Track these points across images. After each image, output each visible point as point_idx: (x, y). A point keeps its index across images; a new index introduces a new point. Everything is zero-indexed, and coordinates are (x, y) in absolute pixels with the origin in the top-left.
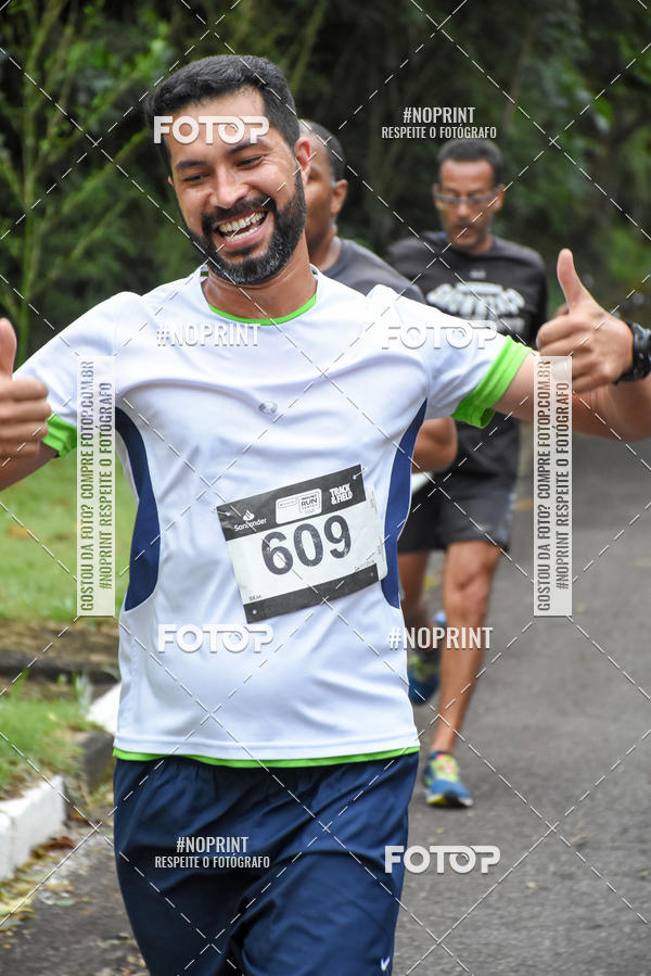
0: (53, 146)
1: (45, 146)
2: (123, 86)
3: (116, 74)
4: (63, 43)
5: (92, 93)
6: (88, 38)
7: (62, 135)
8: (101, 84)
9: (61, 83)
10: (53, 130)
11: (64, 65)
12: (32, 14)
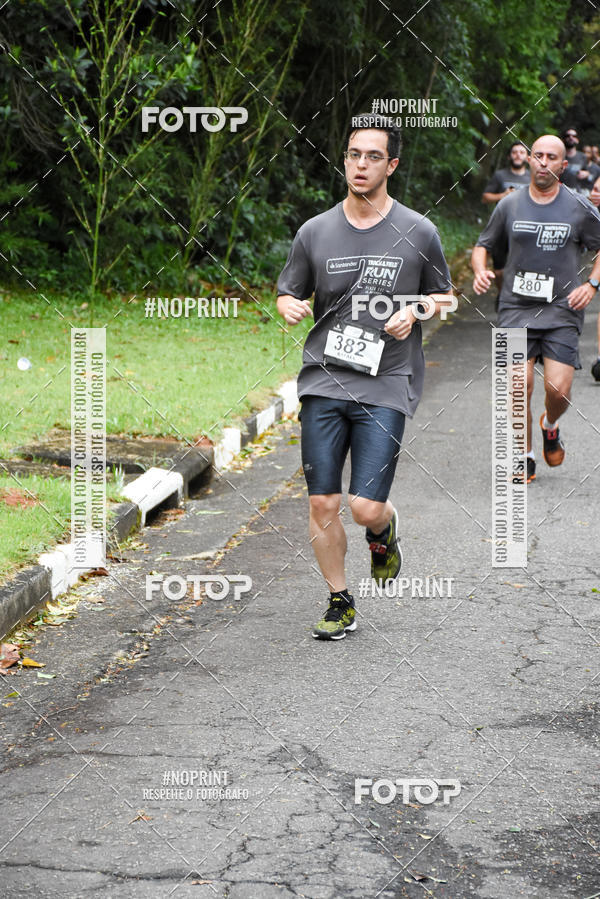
0: (117, 122)
1: (112, 122)
2: (166, 85)
3: (163, 77)
4: (126, 54)
5: (145, 88)
6: (142, 53)
7: (123, 116)
8: (151, 84)
9: (124, 82)
10: (117, 113)
11: (126, 71)
12: (105, 35)
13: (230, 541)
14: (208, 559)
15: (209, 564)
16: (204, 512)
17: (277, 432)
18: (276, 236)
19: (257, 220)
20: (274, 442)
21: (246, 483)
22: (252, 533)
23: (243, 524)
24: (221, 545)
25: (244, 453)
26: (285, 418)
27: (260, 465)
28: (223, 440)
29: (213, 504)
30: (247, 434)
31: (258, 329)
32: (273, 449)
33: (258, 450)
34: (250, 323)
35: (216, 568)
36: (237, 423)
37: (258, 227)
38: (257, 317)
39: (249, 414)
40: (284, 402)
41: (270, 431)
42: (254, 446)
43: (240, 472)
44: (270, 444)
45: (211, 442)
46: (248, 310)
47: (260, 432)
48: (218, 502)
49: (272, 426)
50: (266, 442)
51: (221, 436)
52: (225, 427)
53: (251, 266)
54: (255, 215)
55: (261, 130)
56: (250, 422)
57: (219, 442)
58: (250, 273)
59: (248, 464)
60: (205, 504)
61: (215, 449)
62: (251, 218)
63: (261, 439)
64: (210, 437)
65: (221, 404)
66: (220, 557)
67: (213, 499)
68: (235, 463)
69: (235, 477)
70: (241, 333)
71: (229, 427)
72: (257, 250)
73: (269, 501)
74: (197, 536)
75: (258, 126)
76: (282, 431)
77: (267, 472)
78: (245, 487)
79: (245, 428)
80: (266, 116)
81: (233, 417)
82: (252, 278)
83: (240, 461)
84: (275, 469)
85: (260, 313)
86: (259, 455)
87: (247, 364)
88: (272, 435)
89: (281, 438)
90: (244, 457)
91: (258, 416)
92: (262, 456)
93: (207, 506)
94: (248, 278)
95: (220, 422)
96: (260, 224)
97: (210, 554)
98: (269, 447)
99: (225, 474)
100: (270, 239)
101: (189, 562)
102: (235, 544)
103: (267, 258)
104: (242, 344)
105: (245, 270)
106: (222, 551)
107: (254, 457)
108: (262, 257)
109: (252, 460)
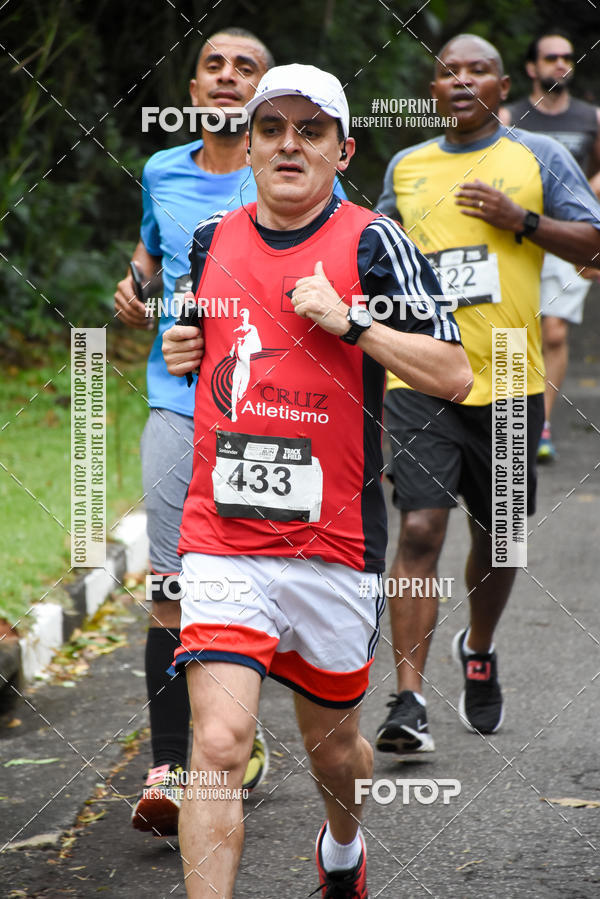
13: (81, 813)
14: (47, 847)
15: (51, 856)
16: (20, 761)
17: (122, 609)
18: (68, 245)
19: (33, 215)
20: (119, 627)
21: (86, 705)
22: (117, 797)
23: (100, 780)
24: (67, 821)
25: (70, 649)
26: (131, 583)
27: (104, 670)
28: (35, 627)
29: (33, 745)
30: (72, 613)
31: (55, 419)
32: (122, 640)
33: (95, 643)
34: (38, 408)
35: (66, 864)
36: (53, 595)
37: (37, 230)
38: (48, 396)
39: (72, 577)
40: (128, 553)
41: (110, 608)
42: (86, 636)
43: (69, 684)
44: (113, 630)
45: (15, 632)
46: (29, 384)
47: (92, 608)
48: (41, 742)
49: (110, 598)
50: (106, 627)
51: (30, 619)
52: (35, 601)
53: (25, 301)
54: (32, 206)
55: (45, 50)
56: (76, 590)
57: (28, 629)
58: (25, 314)
59: (81, 669)
60: (17, 746)
61: (23, 643)
62: (23, 212)
63: (95, 622)
64: (14, 623)
65: (21, 560)
66: (68, 842)
67: (28, 736)
68: (57, 668)
69: (63, 694)
70: (26, 426)
71: (42, 601)
72: (35, 271)
73: (137, 737)
74: (17, 806)
75: (41, 40)
76: (131, 606)
77: (120, 682)
78: (86, 712)
79: (69, 602)
80: (55, 24)
81: (46, 583)
82: (29, 323)
83: (64, 664)
84: (134, 676)
85: (52, 388)
86: (98, 652)
87: (50, 484)
88: (112, 614)
89: (130, 620)
90: (69, 656)
91: (88, 580)
92: (103, 654)
93: (22, 749)
94: (20, 323)
95: (26, 591)
96: (40, 222)
97: (50, 838)
98: (113, 636)
99: (41, 689)
100: (59, 252)
101: (12, 854)
102: (93, 818)
103: (55, 286)
104: (32, 448)
105: (15, 309)
106: (71, 832)
107: (90, 656)
108: (45, 284)
109: (88, 661)
